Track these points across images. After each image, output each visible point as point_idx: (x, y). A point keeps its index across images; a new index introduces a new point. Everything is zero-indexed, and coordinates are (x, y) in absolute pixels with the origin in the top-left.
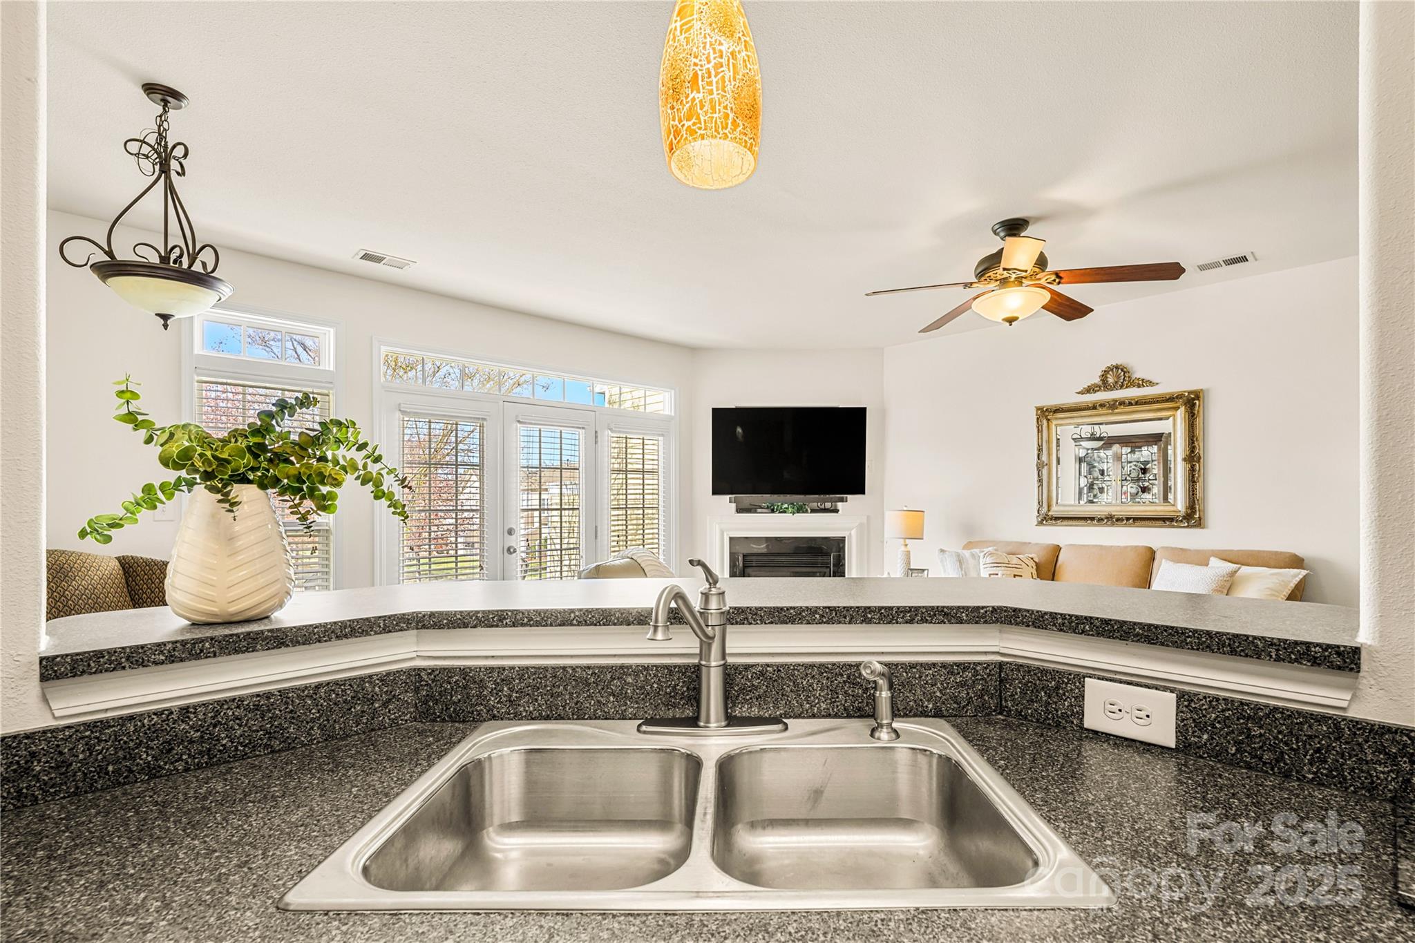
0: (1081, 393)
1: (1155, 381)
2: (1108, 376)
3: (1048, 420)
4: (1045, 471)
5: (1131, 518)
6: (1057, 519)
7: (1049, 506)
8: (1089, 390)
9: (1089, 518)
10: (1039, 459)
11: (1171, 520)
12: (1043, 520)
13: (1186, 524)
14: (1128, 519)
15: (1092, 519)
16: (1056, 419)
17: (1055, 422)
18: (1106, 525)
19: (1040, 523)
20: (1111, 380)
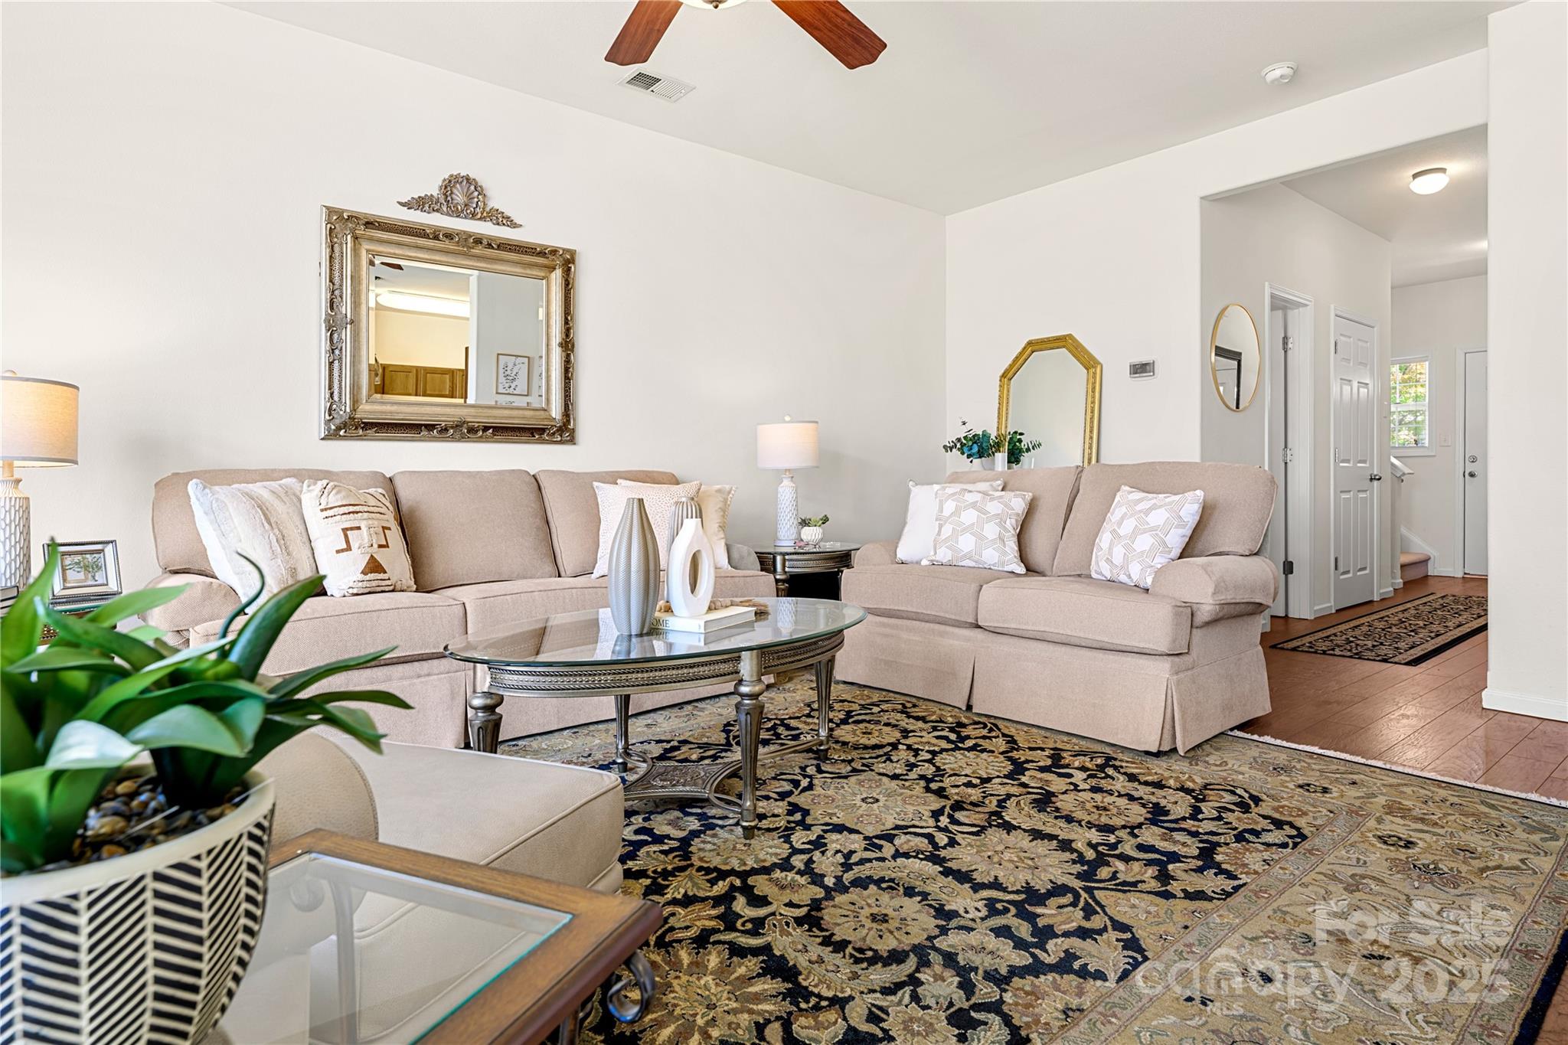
0: (407, 205)
1: (517, 221)
2: (455, 191)
3: (356, 238)
4: (347, 334)
5: (490, 428)
6: (367, 426)
7: (355, 402)
8: (420, 203)
9: (426, 426)
10: (332, 308)
11: (541, 431)
12: (339, 429)
13: (559, 439)
14: (486, 429)
15: (430, 427)
16: (371, 239)
17: (366, 246)
18: (453, 439)
19: (331, 436)
20: (459, 198)
